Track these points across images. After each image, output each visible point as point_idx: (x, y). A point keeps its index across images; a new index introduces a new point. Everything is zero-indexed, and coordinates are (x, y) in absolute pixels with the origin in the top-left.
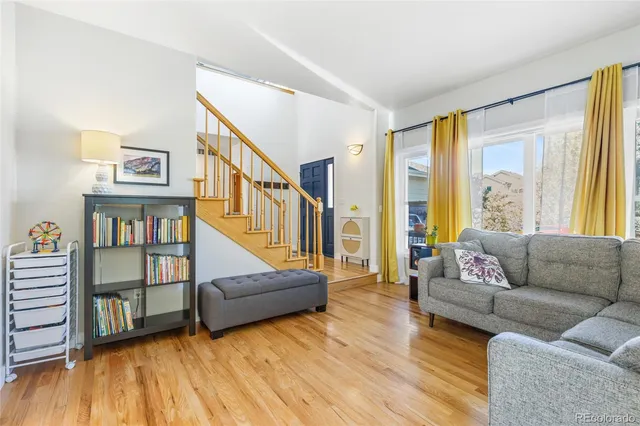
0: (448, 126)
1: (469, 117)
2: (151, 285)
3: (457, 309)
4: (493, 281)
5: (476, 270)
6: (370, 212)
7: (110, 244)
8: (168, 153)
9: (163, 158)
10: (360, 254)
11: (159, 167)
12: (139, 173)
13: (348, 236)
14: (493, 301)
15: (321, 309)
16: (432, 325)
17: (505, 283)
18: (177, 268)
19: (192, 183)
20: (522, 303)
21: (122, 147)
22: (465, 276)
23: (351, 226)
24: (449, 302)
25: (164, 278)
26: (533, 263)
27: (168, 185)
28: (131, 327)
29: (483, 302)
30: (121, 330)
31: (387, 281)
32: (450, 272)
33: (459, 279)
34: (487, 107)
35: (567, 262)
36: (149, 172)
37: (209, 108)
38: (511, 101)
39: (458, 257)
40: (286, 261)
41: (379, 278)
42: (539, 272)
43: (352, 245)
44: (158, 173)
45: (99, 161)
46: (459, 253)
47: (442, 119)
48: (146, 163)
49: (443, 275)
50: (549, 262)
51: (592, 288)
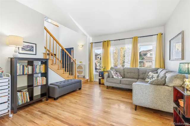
0: (106, 43)
1: (111, 42)
2: (35, 86)
3: (113, 84)
4: (119, 77)
5: (116, 75)
6: (86, 63)
7: (22, 74)
8: (36, 44)
9: (34, 46)
10: (83, 74)
11: (33, 49)
12: (26, 50)
13: (79, 70)
14: (121, 81)
15: (80, 89)
16: (107, 89)
17: (121, 78)
18: (42, 81)
19: (43, 54)
20: (126, 81)
21: (24, 42)
22: (114, 77)
23: (80, 67)
24: (112, 83)
25: (39, 84)
26: (125, 73)
27: (36, 54)
28: (29, 100)
29: (119, 82)
30: (25, 102)
31: (91, 81)
32: (111, 76)
33: (113, 78)
34: (114, 40)
35: (131, 73)
36: (30, 50)
37: (48, 31)
38: (119, 40)
39: (112, 73)
40: (68, 77)
41: (89, 80)
42: (127, 75)
43: (80, 72)
44: (33, 50)
45: (15, 46)
46: (112, 72)
47: (105, 41)
48: (29, 47)
49: (109, 77)
50: (128, 73)
51: (135, 77)
